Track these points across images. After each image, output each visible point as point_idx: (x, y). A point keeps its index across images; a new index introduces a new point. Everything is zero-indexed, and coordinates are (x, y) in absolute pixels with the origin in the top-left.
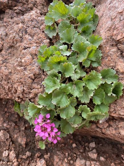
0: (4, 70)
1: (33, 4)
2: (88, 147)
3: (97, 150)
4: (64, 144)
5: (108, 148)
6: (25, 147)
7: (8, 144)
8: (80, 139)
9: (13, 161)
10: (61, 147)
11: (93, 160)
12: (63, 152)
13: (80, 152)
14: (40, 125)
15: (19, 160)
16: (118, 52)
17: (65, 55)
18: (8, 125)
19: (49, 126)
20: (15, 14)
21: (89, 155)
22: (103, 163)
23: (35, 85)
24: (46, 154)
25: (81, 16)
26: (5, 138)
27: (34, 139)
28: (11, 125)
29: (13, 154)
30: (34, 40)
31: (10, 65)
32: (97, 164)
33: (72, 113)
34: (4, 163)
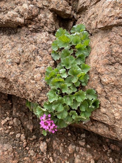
0: (21, 80)
1: (44, 23)
2: (80, 137)
3: (86, 140)
4: (62, 133)
5: (95, 139)
6: (32, 132)
7: (20, 128)
8: (75, 130)
9: (23, 141)
10: (59, 135)
11: (82, 146)
12: (60, 139)
13: (73, 140)
14: (44, 121)
15: (28, 141)
16: (98, 80)
17: (63, 77)
18: (20, 114)
19: (50, 122)
20: (30, 32)
21: (79, 143)
22: (88, 149)
23: (42, 94)
24: (47, 138)
25: (78, 46)
26: (17, 124)
27: (39, 127)
28: (22, 115)
29: (23, 136)
30: (43, 61)
31: (25, 77)
32: (84, 150)
33: (65, 115)
34: (17, 142)
